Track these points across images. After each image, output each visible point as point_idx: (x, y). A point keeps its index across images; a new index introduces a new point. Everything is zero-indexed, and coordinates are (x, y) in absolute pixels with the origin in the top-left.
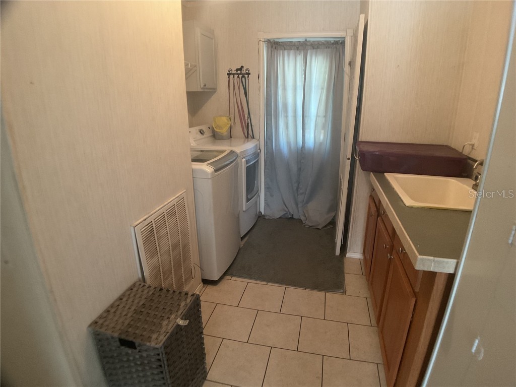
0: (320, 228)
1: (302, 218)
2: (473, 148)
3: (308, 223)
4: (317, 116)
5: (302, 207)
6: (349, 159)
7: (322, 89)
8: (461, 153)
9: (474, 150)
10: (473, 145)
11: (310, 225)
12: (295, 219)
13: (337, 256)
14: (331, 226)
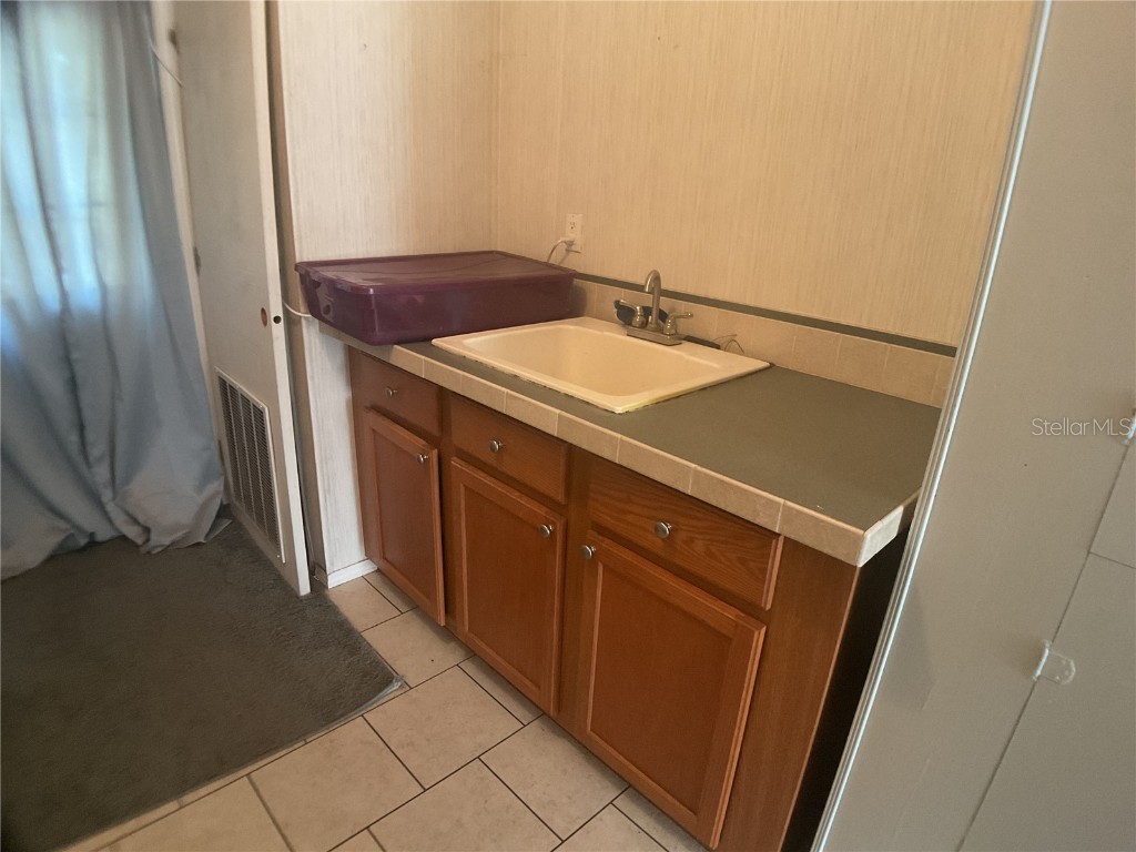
0: (202, 540)
1: (131, 532)
2: (568, 251)
3: (160, 540)
4: (92, 204)
5: (114, 499)
6: (277, 320)
7: (93, 115)
8: (548, 265)
9: (572, 254)
10: (570, 244)
11: (167, 543)
12: (103, 543)
13: (306, 596)
14: (226, 523)
